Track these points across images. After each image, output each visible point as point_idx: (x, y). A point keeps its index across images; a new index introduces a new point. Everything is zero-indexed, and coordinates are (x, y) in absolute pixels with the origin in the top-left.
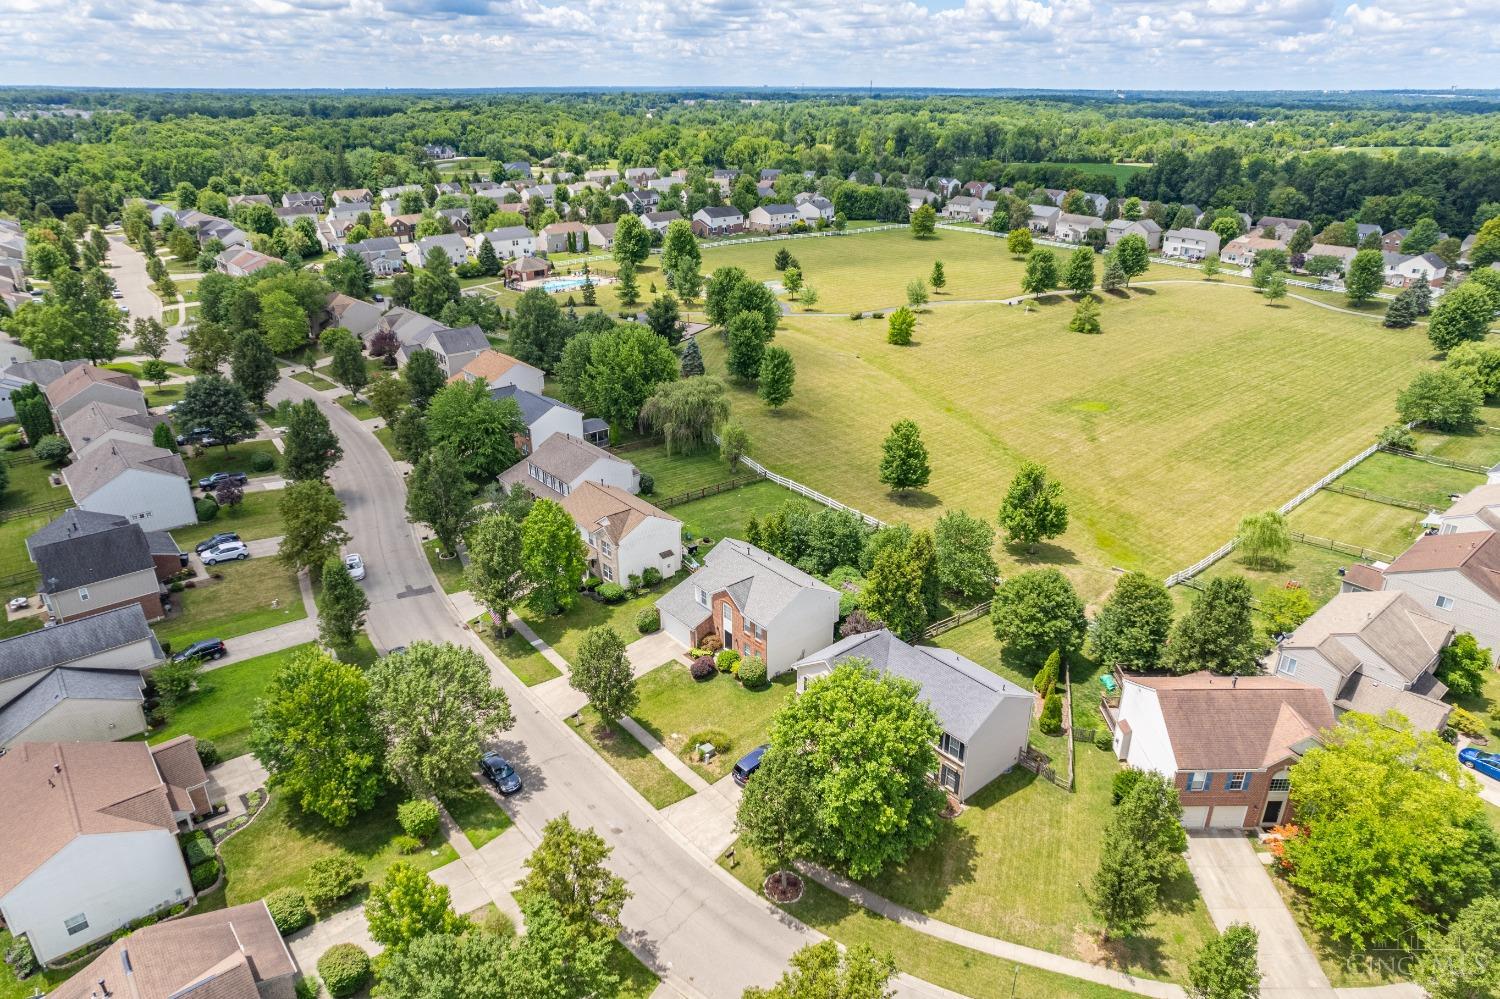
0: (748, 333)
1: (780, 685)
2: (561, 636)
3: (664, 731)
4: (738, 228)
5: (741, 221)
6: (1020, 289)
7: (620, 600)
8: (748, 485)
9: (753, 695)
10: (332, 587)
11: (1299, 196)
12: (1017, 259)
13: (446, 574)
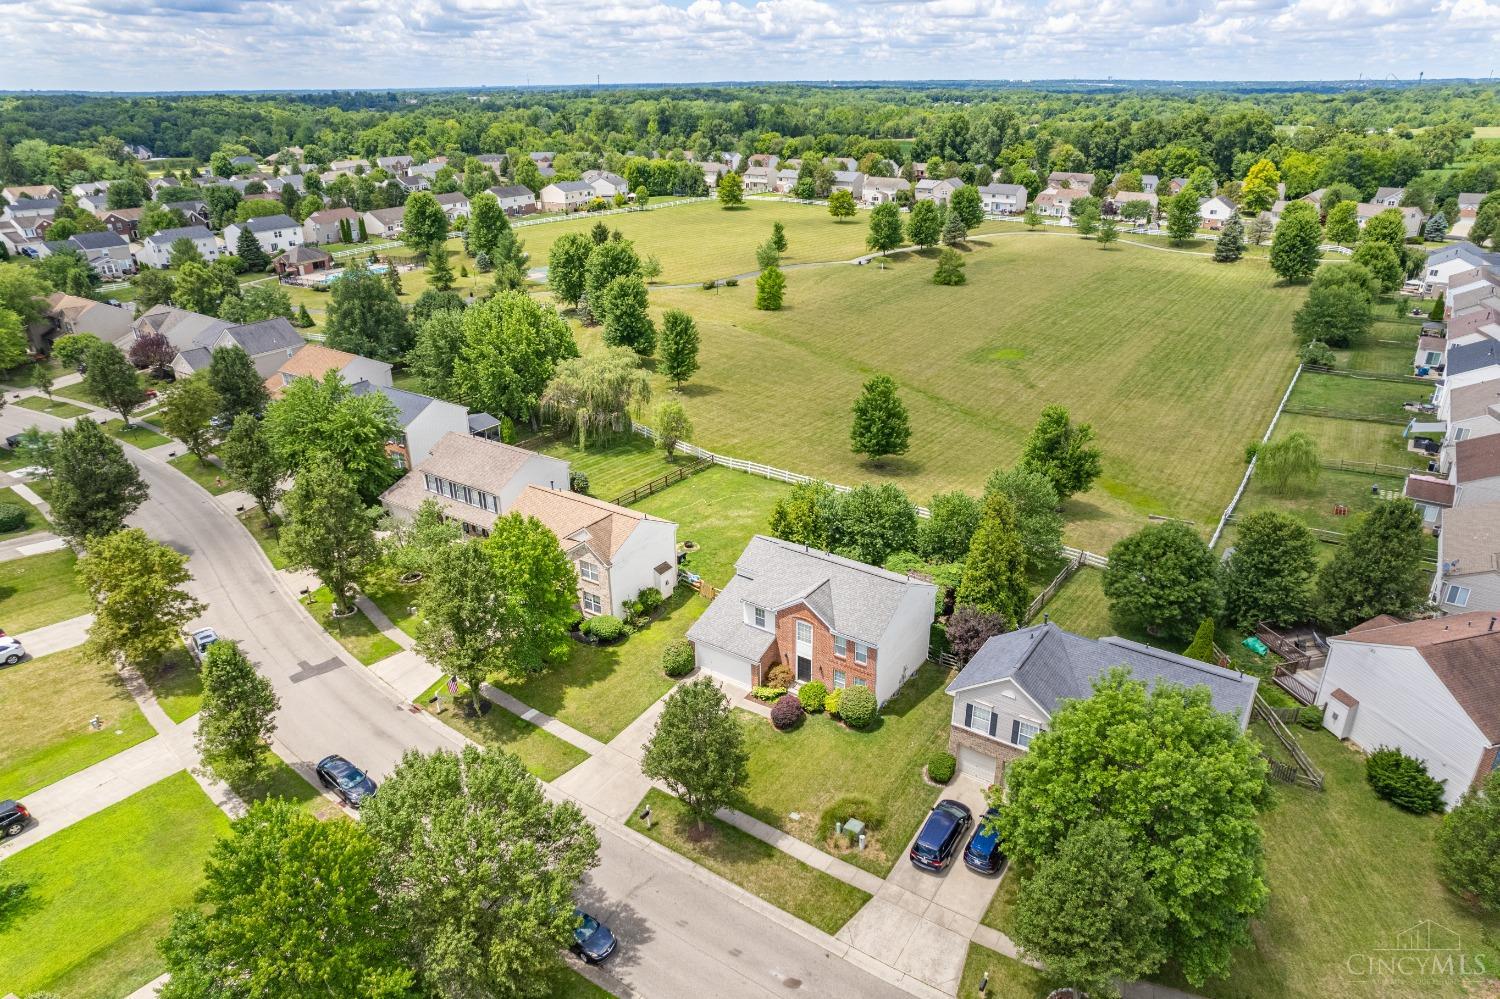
0: (630, 300)
1: (894, 718)
2: (562, 699)
3: (778, 810)
4: (530, 210)
5: (533, 200)
6: (863, 247)
7: (620, 638)
8: (696, 473)
9: (865, 737)
10: (220, 686)
11: (1077, 152)
12: (841, 222)
13: (353, 638)
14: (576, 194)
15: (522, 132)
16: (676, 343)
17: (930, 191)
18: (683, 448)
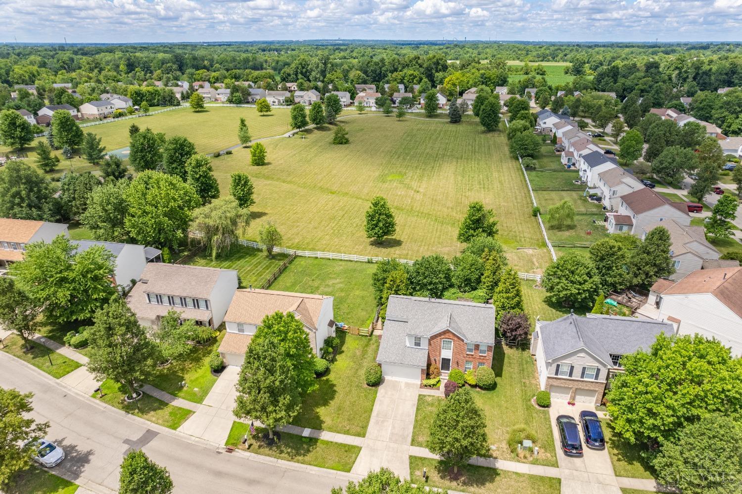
2: (318, 417)
7: (327, 370)
8: (291, 263)
9: (492, 393)
11: (363, 75)
12: (264, 116)
13: (152, 413)
14: (104, 108)
15: (37, 71)
16: (243, 190)
17: (302, 97)
18: (276, 250)
